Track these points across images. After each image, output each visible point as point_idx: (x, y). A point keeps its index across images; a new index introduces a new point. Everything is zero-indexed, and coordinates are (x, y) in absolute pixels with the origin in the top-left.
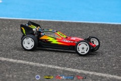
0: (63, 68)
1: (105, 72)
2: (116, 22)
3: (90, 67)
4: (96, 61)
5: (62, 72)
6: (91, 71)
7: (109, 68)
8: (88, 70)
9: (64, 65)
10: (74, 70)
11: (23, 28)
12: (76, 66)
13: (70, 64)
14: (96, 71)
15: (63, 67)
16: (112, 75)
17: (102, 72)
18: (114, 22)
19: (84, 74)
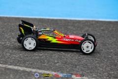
0: (4, 66)
1: (48, 69)
2: (55, 16)
3: (32, 64)
4: (38, 57)
5: (3, 69)
6: (33, 68)
7: (51, 65)
8: (30, 67)
9: (6, 63)
10: (16, 68)
11: (21, 28)
12: (18, 63)
13: (12, 61)
14: (39, 68)
15: (4, 64)
16: (55, 72)
17: (44, 69)
18: (53, 16)
19: (27, 72)
